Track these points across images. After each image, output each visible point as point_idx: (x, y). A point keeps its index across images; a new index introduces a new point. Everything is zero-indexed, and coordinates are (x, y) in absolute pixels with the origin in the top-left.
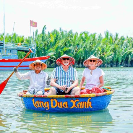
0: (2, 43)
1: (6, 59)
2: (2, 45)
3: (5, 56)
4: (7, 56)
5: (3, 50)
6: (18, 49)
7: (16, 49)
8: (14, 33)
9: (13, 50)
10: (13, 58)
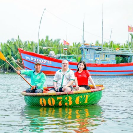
0: (101, 49)
1: (104, 64)
2: (100, 50)
3: (103, 61)
4: (105, 61)
5: (101, 55)
6: (116, 54)
7: (114, 54)
8: (111, 41)
9: (111, 55)
10: (112, 63)
